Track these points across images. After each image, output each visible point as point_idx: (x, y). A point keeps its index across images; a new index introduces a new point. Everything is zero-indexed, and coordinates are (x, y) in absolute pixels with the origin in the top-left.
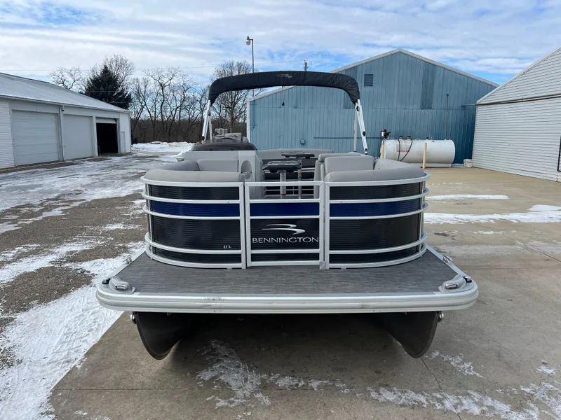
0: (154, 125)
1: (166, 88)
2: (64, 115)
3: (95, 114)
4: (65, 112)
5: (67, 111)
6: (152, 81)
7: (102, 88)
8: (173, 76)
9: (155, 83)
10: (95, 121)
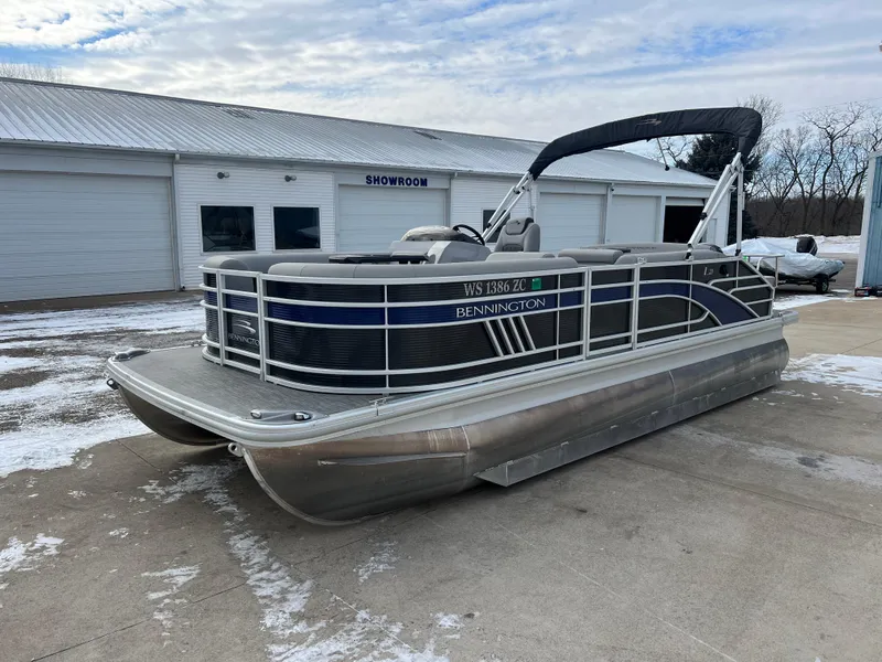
0: (806, 207)
1: (838, 142)
2: (614, 196)
3: (664, 193)
4: (614, 193)
5: (618, 191)
6: (816, 131)
7: (711, 151)
8: (857, 117)
9: (821, 134)
10: (664, 203)
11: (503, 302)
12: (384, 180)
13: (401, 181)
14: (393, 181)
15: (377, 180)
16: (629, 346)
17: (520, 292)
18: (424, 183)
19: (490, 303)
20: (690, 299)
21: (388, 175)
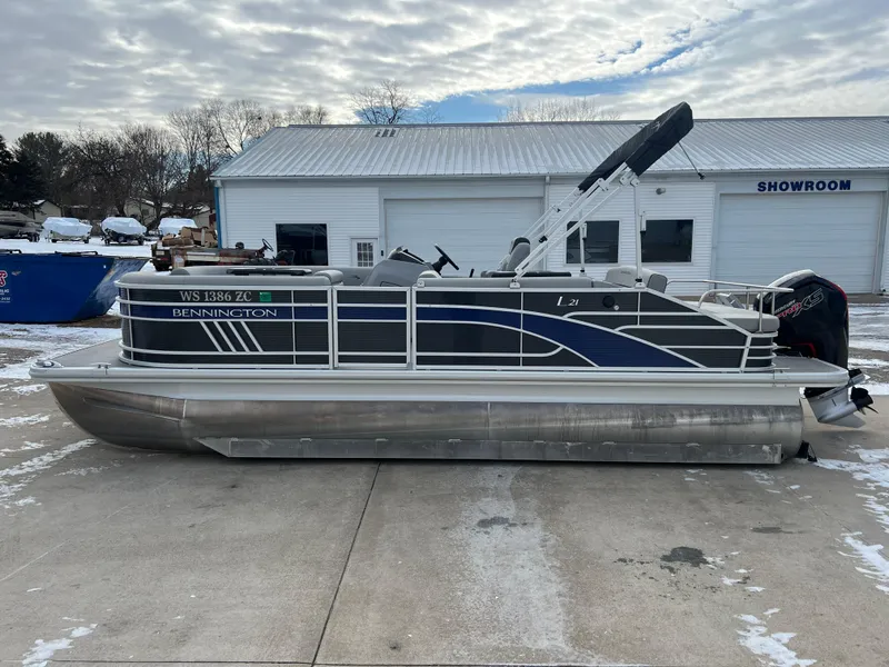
11: (224, 309)
12: (784, 186)
13: (809, 185)
14: (797, 186)
15: (772, 186)
16: (404, 365)
17: (244, 302)
18: (846, 185)
19: (208, 308)
20: (521, 330)
21: (789, 180)
